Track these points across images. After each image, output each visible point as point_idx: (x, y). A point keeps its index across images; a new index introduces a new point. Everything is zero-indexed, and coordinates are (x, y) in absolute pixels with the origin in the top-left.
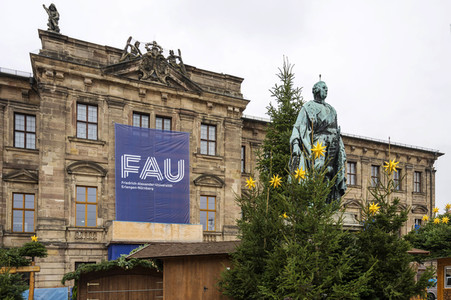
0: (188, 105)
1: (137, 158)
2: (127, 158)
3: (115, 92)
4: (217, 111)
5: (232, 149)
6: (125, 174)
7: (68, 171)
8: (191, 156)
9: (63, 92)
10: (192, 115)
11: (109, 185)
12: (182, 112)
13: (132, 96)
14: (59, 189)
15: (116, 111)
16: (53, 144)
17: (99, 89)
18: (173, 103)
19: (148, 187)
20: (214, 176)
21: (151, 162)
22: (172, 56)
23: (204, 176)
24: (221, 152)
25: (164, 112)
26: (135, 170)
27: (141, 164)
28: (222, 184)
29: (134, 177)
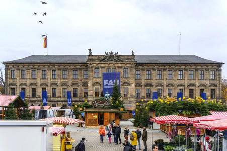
0: (120, 65)
1: (107, 80)
2: (105, 81)
3: (103, 65)
4: (128, 65)
5: (132, 75)
6: (105, 84)
7: (93, 85)
8: (121, 78)
9: (92, 67)
10: (121, 68)
11: (102, 87)
12: (118, 67)
13: (106, 65)
14: (91, 89)
15: (103, 70)
16: (90, 79)
17: (99, 65)
18: (116, 65)
19: (110, 87)
20: (127, 83)
21: (111, 81)
22: (116, 54)
23: (124, 83)
24: (129, 76)
25: (114, 68)
26: (107, 83)
27: (108, 82)
28: (129, 85)
29: (107, 85)
